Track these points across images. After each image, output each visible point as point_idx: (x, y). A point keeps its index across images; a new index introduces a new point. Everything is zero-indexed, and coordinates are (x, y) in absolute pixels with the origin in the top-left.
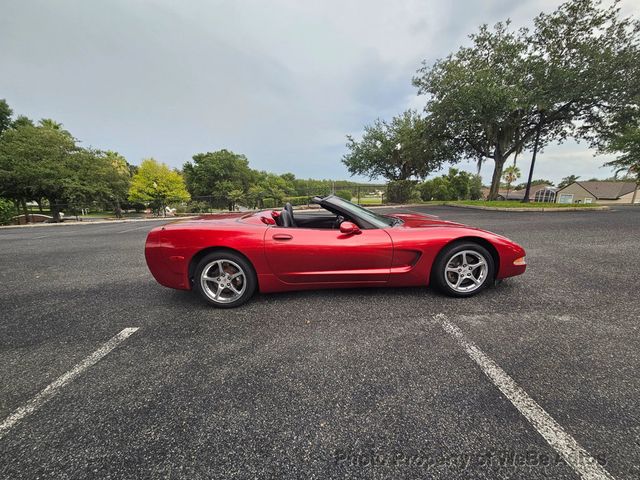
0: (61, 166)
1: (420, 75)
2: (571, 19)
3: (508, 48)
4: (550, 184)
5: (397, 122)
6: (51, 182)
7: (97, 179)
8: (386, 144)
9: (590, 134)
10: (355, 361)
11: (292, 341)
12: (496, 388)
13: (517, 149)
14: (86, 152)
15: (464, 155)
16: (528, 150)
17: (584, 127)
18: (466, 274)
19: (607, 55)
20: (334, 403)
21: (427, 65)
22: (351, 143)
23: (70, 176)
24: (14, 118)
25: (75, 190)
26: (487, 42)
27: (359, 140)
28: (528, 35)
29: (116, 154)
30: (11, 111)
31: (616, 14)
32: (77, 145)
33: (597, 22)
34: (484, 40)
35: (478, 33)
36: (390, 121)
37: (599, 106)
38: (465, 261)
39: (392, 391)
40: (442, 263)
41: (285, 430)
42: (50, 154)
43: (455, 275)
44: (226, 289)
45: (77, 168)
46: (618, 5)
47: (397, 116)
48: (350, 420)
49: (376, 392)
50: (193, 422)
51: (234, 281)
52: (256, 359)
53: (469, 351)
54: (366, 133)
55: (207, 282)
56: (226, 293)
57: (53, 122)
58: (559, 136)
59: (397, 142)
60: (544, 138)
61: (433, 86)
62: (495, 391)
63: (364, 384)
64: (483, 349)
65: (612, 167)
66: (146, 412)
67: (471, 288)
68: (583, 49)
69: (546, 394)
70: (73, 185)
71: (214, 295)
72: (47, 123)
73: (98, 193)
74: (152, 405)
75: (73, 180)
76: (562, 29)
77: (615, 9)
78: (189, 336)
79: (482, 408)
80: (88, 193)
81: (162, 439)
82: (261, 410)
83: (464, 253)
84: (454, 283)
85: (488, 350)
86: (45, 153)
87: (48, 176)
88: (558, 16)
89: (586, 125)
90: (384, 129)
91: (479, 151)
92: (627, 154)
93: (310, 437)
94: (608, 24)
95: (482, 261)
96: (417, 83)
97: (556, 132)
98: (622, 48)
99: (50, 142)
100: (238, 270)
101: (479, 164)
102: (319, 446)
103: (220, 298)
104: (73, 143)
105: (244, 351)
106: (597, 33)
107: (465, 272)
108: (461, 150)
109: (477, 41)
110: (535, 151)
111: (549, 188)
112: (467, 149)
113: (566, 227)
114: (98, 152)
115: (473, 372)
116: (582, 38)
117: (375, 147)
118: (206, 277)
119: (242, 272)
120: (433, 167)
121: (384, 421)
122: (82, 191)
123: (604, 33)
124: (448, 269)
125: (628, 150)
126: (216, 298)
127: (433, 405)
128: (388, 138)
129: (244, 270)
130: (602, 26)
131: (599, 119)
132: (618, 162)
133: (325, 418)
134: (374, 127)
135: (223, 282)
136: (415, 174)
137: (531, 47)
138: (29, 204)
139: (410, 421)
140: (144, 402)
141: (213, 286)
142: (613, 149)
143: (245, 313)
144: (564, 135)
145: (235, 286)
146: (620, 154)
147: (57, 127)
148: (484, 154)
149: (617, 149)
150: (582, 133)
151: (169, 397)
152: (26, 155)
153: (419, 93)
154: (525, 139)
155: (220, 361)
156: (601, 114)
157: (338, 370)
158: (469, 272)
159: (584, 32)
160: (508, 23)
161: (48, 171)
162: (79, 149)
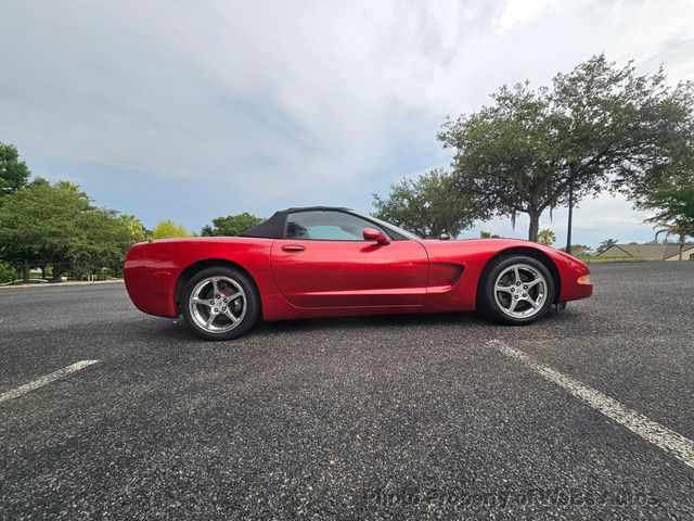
0: (70, 225)
1: (445, 130)
2: (588, 78)
3: (529, 106)
4: (588, 249)
5: (424, 181)
6: (56, 241)
7: (107, 238)
8: (413, 202)
9: (624, 187)
10: (384, 387)
11: (299, 368)
12: (597, 411)
13: (552, 202)
14: (100, 212)
15: (496, 211)
16: (562, 206)
17: (618, 181)
18: (520, 294)
19: (630, 110)
20: (353, 434)
21: (450, 120)
22: (378, 201)
23: (77, 235)
24: (30, 180)
25: (81, 249)
26: (508, 102)
27: (386, 198)
28: (549, 93)
29: (132, 217)
30: (29, 173)
31: (632, 73)
32: (91, 204)
33: (615, 80)
34: (505, 99)
35: (499, 93)
36: (416, 180)
37: (629, 159)
38: (518, 279)
39: (440, 419)
40: (490, 281)
41: (270, 469)
42: (60, 212)
43: (507, 297)
44: (221, 314)
45: (86, 227)
46: (632, 65)
47: (423, 175)
48: (377, 455)
49: (417, 420)
50: (127, 462)
51: (231, 304)
52: (245, 388)
53: (542, 373)
54: (392, 192)
55: (198, 305)
56: (221, 320)
57: (71, 184)
58: (593, 191)
59: (426, 200)
60: (577, 192)
61: (459, 141)
62: (597, 415)
63: (398, 411)
64: (561, 371)
65: (653, 224)
66: (59, 451)
67: (529, 313)
68: (606, 105)
69: (676, 417)
70: (79, 244)
71: (204, 323)
72: (65, 185)
73: (105, 253)
74: (72, 442)
75: (81, 239)
76: (581, 88)
77: (630, 68)
78: (161, 366)
79: (583, 435)
80: (94, 253)
81: (64, 488)
82: (238, 445)
83: (516, 267)
84: (507, 307)
85: (569, 371)
86: (55, 212)
87: (54, 234)
88: (575, 75)
89: (620, 178)
90: (411, 188)
91: (511, 205)
92: (666, 210)
93: (313, 479)
94: (625, 82)
95: (539, 279)
96: (442, 138)
97: (590, 186)
98: (645, 101)
99: (64, 200)
100: (237, 290)
101: (513, 218)
102: (325, 492)
103: (212, 328)
104: (87, 203)
105: (231, 379)
106: (616, 90)
107: (519, 292)
108: (491, 205)
109: (499, 100)
110: (571, 206)
111: (587, 252)
112: (499, 206)
113: (622, 271)
114: (112, 212)
115: (556, 394)
116: (602, 95)
117: (402, 205)
118: (196, 298)
119: (241, 292)
120: (465, 226)
121: (432, 455)
122: (88, 250)
123: (623, 89)
124: (498, 288)
125: (666, 206)
126: (207, 326)
127: (505, 433)
128: (415, 196)
129: (245, 290)
130: (620, 83)
131: (631, 173)
132: (658, 218)
133: (337, 453)
134: (400, 185)
135: (217, 306)
136: (446, 232)
137: (552, 104)
138: (32, 271)
139: (473, 454)
140: (62, 439)
141: (205, 311)
142: (649, 205)
143: (243, 344)
144: (597, 189)
145: (233, 312)
146: (658, 211)
147: (74, 189)
148: (517, 208)
149: (654, 205)
150: (617, 187)
151: (104, 432)
152: (36, 214)
153: (445, 146)
154: (558, 193)
155: (193, 391)
156: (633, 168)
157: (360, 396)
158: (525, 292)
159: (603, 89)
160: (527, 83)
161: (54, 229)
162: (92, 209)
